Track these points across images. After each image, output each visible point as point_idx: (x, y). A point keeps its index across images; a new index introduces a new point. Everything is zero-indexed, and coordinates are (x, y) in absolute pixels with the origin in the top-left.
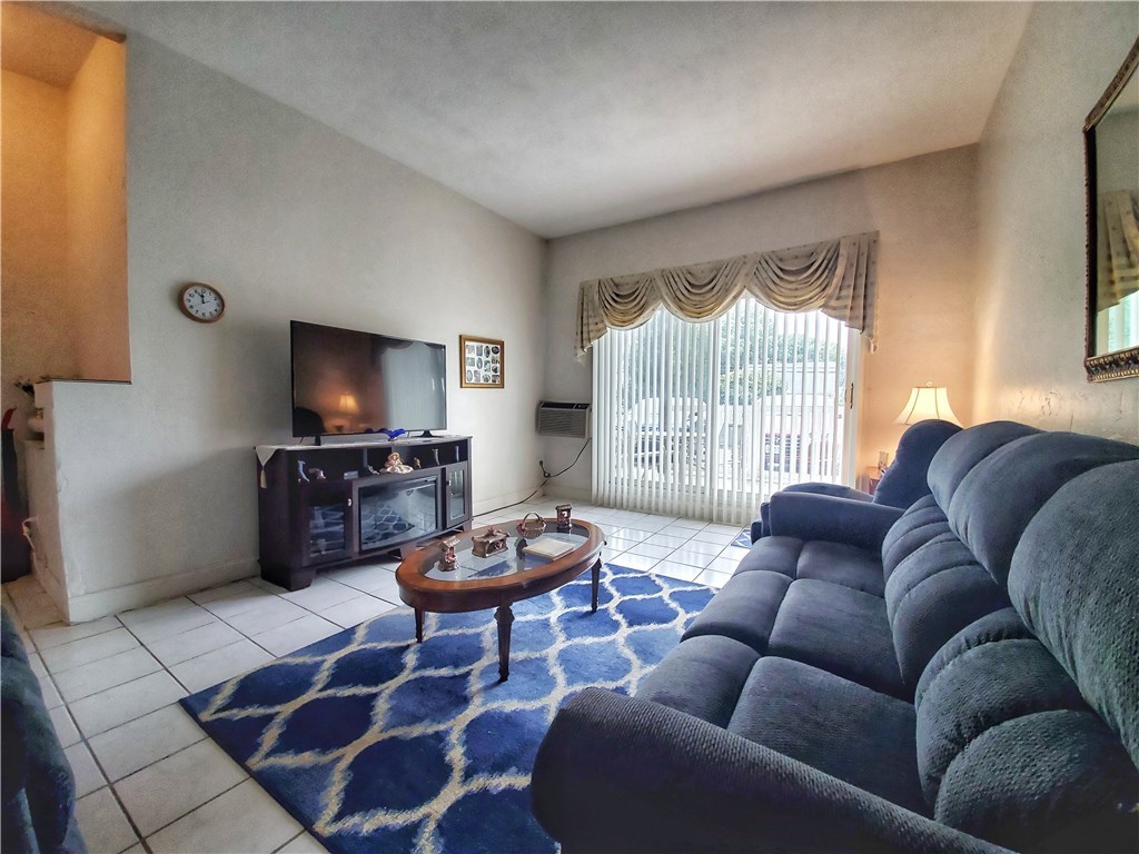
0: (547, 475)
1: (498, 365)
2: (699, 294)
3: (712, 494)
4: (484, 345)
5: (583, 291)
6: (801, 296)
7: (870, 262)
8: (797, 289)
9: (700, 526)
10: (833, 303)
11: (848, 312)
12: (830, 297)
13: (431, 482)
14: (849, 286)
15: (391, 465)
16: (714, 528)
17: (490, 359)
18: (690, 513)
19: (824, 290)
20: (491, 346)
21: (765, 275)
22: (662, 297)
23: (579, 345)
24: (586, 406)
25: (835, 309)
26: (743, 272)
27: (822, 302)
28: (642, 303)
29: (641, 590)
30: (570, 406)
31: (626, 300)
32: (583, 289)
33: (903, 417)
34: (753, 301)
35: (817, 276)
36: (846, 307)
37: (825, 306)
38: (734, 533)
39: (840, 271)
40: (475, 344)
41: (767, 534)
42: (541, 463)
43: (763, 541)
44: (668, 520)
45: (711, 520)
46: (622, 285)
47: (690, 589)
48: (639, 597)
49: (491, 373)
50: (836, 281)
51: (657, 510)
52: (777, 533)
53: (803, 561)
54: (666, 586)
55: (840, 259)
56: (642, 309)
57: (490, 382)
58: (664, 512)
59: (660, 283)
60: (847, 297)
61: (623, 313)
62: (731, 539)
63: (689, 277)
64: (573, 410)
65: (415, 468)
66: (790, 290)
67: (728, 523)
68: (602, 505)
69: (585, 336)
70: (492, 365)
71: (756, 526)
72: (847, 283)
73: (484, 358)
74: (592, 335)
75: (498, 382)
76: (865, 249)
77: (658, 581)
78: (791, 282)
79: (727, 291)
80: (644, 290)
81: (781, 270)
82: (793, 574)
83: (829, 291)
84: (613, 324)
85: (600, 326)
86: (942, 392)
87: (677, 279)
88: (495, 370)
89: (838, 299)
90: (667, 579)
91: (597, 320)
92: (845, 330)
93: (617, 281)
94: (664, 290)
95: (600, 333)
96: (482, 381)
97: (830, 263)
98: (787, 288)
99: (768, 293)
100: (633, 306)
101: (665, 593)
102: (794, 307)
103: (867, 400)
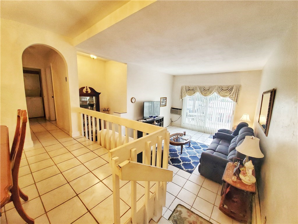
0: (172, 121)
1: (166, 102)
2: (206, 92)
3: (205, 128)
5: (182, 88)
7: (239, 90)
8: (225, 93)
9: (203, 133)
10: (231, 97)
11: (234, 99)
12: (231, 96)
15: (155, 123)
16: (205, 134)
18: (201, 131)
21: (219, 90)
23: (181, 98)
24: (181, 110)
26: (215, 89)
27: (229, 96)
29: (195, 144)
30: (178, 109)
31: (191, 90)
34: (216, 94)
35: (229, 91)
37: (230, 97)
38: (209, 135)
39: (233, 91)
40: (163, 99)
41: (216, 138)
42: (171, 119)
44: (197, 132)
47: (203, 144)
48: (195, 145)
50: (232, 93)
51: (194, 130)
52: (217, 138)
53: (220, 142)
54: (199, 144)
55: (233, 89)
56: (194, 93)
58: (195, 130)
59: (198, 88)
60: (234, 96)
61: (190, 93)
62: (209, 136)
63: (204, 88)
67: (207, 133)
68: (183, 128)
69: (182, 96)
71: (214, 136)
72: (234, 93)
73: (164, 101)
75: (165, 105)
76: (238, 88)
77: (197, 143)
79: (211, 92)
80: (195, 90)
81: (222, 89)
82: (219, 144)
83: (231, 94)
84: (188, 95)
85: (185, 95)
86: (248, 116)
87: (201, 88)
90: (199, 143)
92: (233, 102)
93: (189, 87)
94: (199, 90)
95: (185, 96)
96: (163, 105)
97: (231, 89)
98: (223, 93)
99: (219, 93)
100: (192, 92)
101: (199, 145)
102: (224, 96)
103: (236, 114)
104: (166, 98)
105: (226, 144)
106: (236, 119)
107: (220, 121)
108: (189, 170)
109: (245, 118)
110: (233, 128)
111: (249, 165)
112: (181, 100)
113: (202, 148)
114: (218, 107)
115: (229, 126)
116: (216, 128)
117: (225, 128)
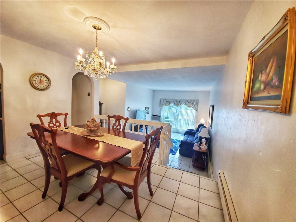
1: (149, 110)
2: (177, 103)
5: (160, 100)
7: (198, 103)
12: (193, 106)
21: (186, 102)
26: (183, 102)
30: (157, 116)
31: (167, 102)
33: (200, 122)
34: (184, 105)
35: (192, 104)
39: (194, 104)
43: (185, 135)
45: (177, 133)
52: (187, 134)
53: (189, 136)
55: (195, 102)
56: (170, 104)
60: (195, 107)
62: (181, 135)
67: (180, 133)
69: (161, 106)
76: (197, 101)
79: (181, 104)
80: (170, 101)
81: (188, 102)
84: (165, 105)
86: (204, 120)
87: (175, 101)
91: (163, 104)
92: (195, 110)
93: (166, 99)
94: (173, 102)
95: (163, 106)
97: (193, 102)
98: (188, 105)
99: (186, 104)
100: (168, 103)
101: (176, 140)
102: (189, 107)
103: (197, 118)
104: (149, 107)
105: (193, 137)
106: (197, 122)
107: (189, 125)
108: (173, 153)
109: (202, 121)
110: (196, 128)
111: (204, 141)
112: (160, 109)
113: (178, 142)
114: (186, 114)
115: (193, 127)
116: (185, 129)
117: (191, 129)
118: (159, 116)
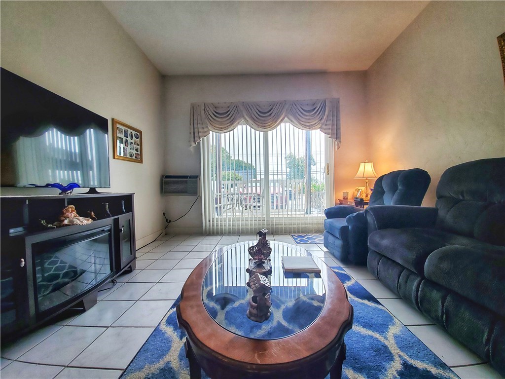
0: (168, 221)
1: (139, 147)
2: (264, 117)
4: (130, 131)
6: (311, 122)
7: (337, 111)
8: (309, 119)
10: (324, 127)
11: (330, 131)
12: (323, 124)
13: (106, 231)
14: (330, 120)
15: (66, 218)
17: (133, 141)
19: (321, 120)
20: (134, 133)
21: (295, 111)
22: (243, 116)
23: (192, 139)
24: (196, 177)
25: (325, 129)
26: (285, 108)
27: (319, 126)
28: (232, 118)
30: (186, 177)
31: (222, 116)
32: (193, 107)
35: (318, 113)
36: (329, 129)
37: (321, 128)
39: (326, 113)
40: (123, 128)
42: (164, 214)
46: (218, 107)
49: (134, 152)
50: (325, 117)
55: (326, 107)
56: (232, 122)
57: (134, 158)
59: (242, 108)
60: (329, 124)
61: (221, 123)
63: (257, 107)
64: (188, 179)
65: (93, 219)
66: (306, 119)
69: (196, 134)
70: (135, 146)
72: (329, 118)
73: (129, 139)
74: (200, 134)
75: (138, 158)
76: (335, 104)
78: (307, 116)
79: (278, 117)
80: (233, 111)
81: (302, 109)
83: (323, 121)
84: (214, 129)
85: (206, 130)
87: (252, 108)
88: (137, 150)
89: (326, 125)
91: (204, 126)
94: (244, 112)
95: (206, 134)
96: (128, 156)
99: (297, 119)
100: (227, 120)
104: (141, 133)
118: (191, 177)
